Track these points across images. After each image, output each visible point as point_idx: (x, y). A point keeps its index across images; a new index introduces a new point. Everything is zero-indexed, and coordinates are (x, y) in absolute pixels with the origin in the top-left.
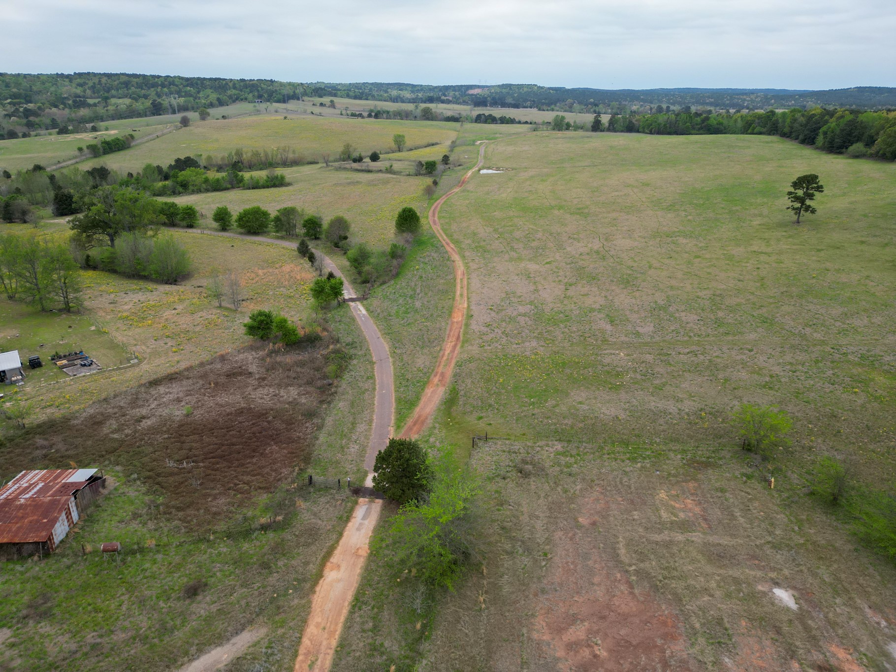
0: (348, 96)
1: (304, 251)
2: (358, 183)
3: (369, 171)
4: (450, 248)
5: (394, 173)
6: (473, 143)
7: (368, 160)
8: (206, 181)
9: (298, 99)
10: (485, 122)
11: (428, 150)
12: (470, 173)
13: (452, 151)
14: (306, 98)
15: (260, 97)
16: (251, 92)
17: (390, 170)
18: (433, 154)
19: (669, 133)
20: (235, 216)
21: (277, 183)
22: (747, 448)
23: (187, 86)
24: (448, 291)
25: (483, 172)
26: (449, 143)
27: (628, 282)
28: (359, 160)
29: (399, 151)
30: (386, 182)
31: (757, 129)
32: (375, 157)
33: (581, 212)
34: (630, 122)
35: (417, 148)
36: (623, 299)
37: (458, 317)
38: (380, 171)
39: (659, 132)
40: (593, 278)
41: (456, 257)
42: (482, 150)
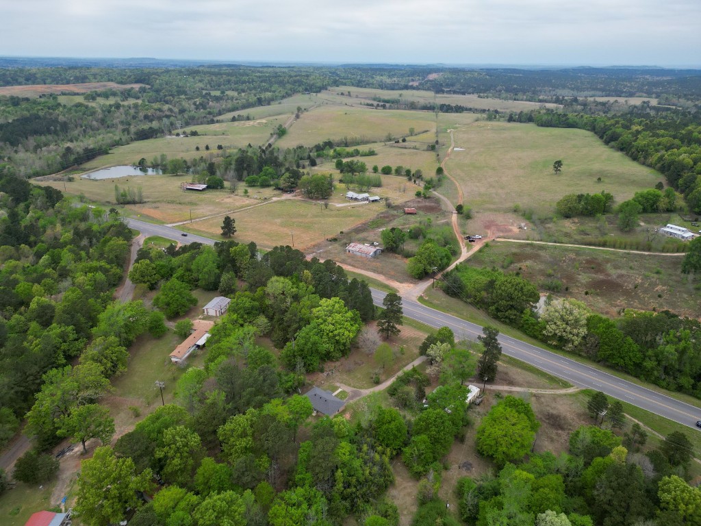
0: (353, 85)
1: (410, 180)
2: (404, 154)
3: (406, 148)
4: (452, 179)
5: (417, 149)
6: (446, 132)
7: (401, 141)
8: (348, 153)
9: (326, 89)
10: (447, 111)
11: (425, 135)
12: (450, 150)
13: (437, 136)
14: (329, 88)
15: (306, 90)
16: (299, 86)
17: (415, 148)
18: (430, 138)
19: (547, 126)
20: (380, 169)
21: (372, 153)
22: (515, 211)
23: (262, 82)
24: (456, 189)
25: (455, 149)
26: (434, 130)
27: (502, 188)
28: (398, 142)
29: (411, 135)
30: (416, 154)
31: (588, 128)
32: (404, 141)
33: (494, 169)
34: (531, 116)
35: (419, 134)
36: (500, 191)
37: (460, 194)
38: (410, 148)
39: (542, 126)
40: (494, 187)
41: (455, 181)
42: (452, 137)
